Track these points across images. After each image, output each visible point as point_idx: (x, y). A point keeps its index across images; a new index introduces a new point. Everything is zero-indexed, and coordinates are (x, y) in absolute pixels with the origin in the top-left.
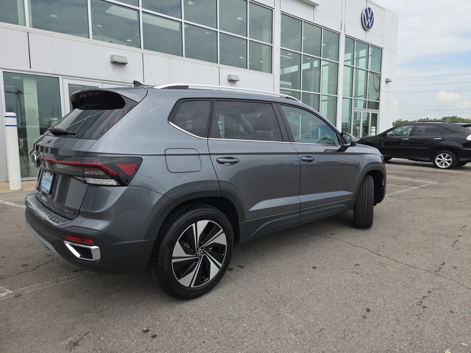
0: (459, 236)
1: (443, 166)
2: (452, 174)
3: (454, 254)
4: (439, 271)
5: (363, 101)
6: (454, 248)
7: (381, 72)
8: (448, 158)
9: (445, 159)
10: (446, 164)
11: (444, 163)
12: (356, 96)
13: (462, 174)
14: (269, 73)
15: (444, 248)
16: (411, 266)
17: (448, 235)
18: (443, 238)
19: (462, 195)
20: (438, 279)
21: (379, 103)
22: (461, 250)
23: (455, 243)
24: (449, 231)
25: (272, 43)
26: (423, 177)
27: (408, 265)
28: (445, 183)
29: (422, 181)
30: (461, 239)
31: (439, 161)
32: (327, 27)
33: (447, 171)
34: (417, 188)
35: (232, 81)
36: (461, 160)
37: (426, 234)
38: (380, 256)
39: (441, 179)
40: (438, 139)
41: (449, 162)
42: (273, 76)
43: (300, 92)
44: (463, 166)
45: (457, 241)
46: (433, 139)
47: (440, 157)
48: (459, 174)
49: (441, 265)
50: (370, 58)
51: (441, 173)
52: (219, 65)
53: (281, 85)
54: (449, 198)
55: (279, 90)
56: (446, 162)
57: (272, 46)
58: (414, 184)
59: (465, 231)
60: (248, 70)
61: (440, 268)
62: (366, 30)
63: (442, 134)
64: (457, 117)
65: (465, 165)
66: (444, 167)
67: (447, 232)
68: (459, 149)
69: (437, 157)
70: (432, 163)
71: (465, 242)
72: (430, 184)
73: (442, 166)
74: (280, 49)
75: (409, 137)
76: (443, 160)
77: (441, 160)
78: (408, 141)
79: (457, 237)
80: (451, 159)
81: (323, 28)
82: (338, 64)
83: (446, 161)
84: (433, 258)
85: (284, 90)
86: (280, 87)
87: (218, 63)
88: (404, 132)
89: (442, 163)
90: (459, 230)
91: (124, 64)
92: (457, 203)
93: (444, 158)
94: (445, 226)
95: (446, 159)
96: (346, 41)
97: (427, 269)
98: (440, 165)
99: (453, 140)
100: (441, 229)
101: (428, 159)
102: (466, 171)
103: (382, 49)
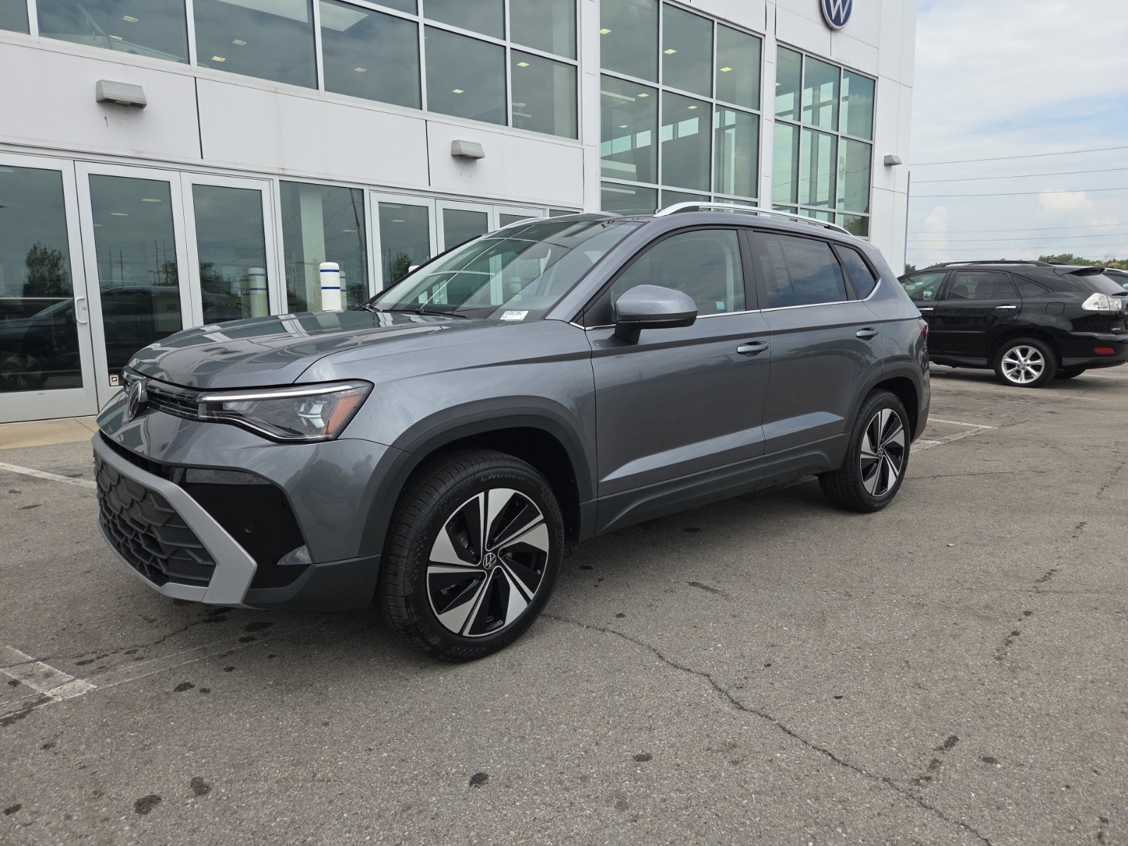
0: (1027, 613)
1: (1021, 380)
2: (1041, 402)
3: (997, 691)
4: (928, 779)
5: (827, 214)
6: (1001, 665)
7: (871, 139)
8: (1035, 357)
9: (1025, 360)
10: (1028, 374)
11: (1023, 372)
12: (813, 201)
13: (1068, 399)
14: (571, 138)
15: (967, 666)
16: (833, 758)
17: (992, 609)
18: (973, 623)
19: (1060, 463)
20: (915, 826)
21: (868, 217)
22: (1022, 675)
23: (1009, 643)
24: (996, 594)
25: (576, 59)
26: (963, 410)
27: (824, 751)
28: (1019, 429)
29: (956, 423)
30: (1029, 628)
31: (1010, 366)
32: (728, 19)
33: (1030, 394)
34: (939, 443)
35: (464, 158)
36: (1067, 361)
37: (923, 606)
38: (741, 708)
39: (1009, 416)
40: (1009, 309)
41: (1037, 368)
42: (580, 146)
43: (657, 190)
44: (1075, 378)
45: (1015, 633)
46: (993, 309)
47: (1014, 356)
48: (1059, 402)
49: (941, 748)
50: (844, 105)
51: (1012, 398)
52: (425, 113)
53: (604, 172)
54: (1021, 472)
55: (599, 184)
56: (1029, 368)
57: (576, 67)
58: (934, 430)
59: (1047, 592)
60: (509, 130)
61: (934, 764)
62: (831, 29)
63: (1019, 295)
64: (1072, 255)
65: (1081, 375)
66: (1024, 381)
67: (991, 597)
68: (1062, 334)
69: (1005, 356)
70: (992, 371)
71: (1040, 639)
72: (977, 430)
73: (1017, 377)
74: (598, 77)
75: (936, 303)
76: (1021, 364)
77: (1017, 362)
78: (932, 314)
79: (1020, 620)
80: (1040, 362)
81: (716, 21)
82: (759, 116)
83: (1028, 365)
84: (921, 715)
85: (611, 185)
86: (602, 175)
87: (421, 109)
88: (925, 293)
89: (1019, 372)
90: (1030, 589)
91: (138, 106)
92: (1039, 491)
93: (1022, 359)
94: (987, 573)
95: (1029, 362)
96: (779, 57)
97: (887, 772)
98: (1012, 375)
99: (1045, 309)
100: (974, 587)
101: (984, 362)
102: (1081, 392)
103: (876, 79)
